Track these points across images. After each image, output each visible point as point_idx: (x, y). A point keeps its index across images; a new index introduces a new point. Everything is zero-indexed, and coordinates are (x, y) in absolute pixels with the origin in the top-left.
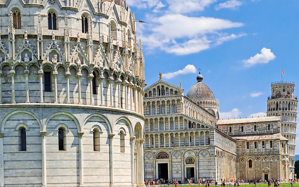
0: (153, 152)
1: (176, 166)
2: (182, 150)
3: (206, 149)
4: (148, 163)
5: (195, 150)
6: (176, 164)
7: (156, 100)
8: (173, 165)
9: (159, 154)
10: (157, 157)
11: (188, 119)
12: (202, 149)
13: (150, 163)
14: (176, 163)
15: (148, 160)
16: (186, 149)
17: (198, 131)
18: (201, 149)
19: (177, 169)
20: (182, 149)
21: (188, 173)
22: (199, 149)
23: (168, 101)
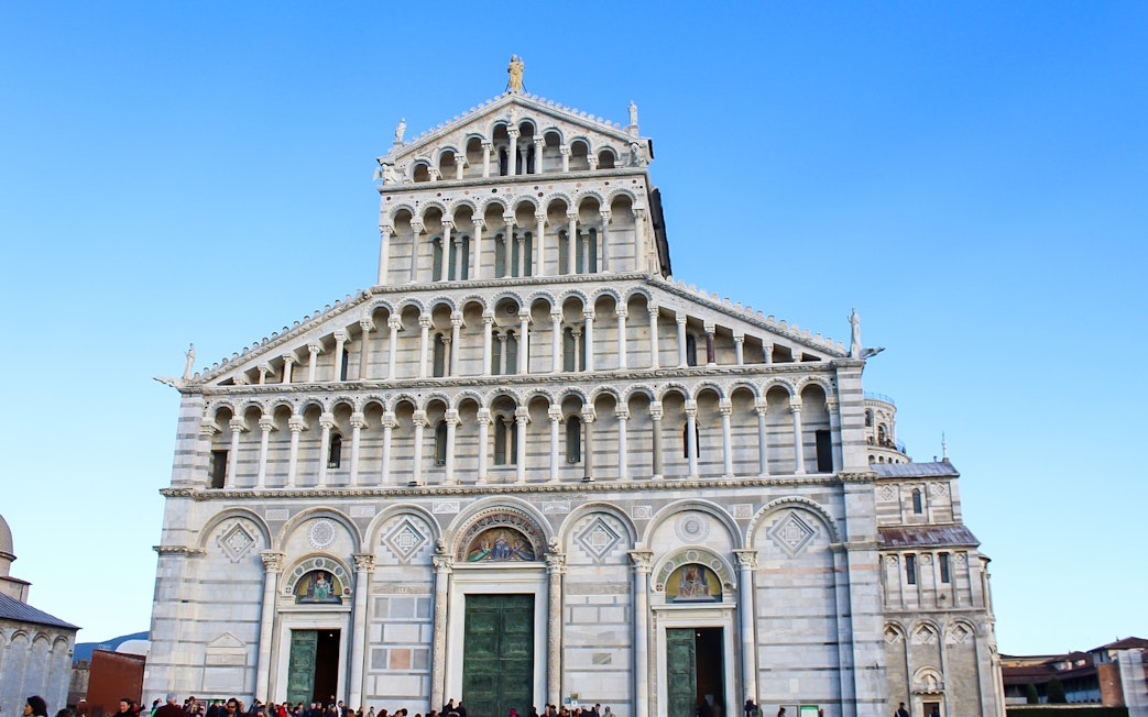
0: (435, 511)
1: (591, 615)
2: (637, 502)
3: (812, 502)
4: (395, 590)
5: (735, 508)
6: (595, 599)
7: (480, 199)
8: (572, 607)
9: (475, 527)
10: (460, 550)
11: (682, 311)
12: (779, 500)
13: (410, 591)
14: (591, 591)
15: (399, 570)
16: (664, 502)
17: (752, 381)
18: (771, 498)
19: (601, 636)
20: (638, 496)
21: (679, 666)
22: (756, 501)
23: (558, 207)
